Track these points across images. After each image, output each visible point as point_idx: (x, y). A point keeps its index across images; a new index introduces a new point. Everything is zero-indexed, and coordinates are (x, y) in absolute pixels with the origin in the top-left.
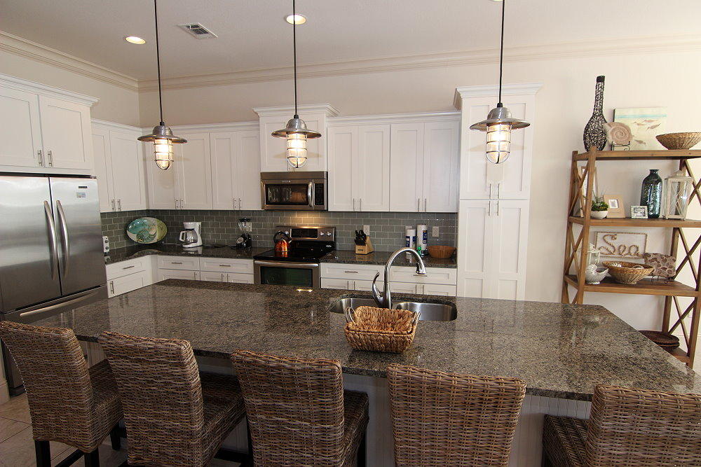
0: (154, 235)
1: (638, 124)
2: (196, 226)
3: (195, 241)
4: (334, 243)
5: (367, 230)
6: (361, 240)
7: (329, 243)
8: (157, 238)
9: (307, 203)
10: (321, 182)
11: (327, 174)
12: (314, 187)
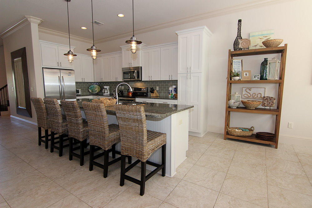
1: (260, 39)
2: (108, 87)
3: (107, 93)
4: (147, 93)
5: (158, 88)
6: (152, 91)
7: (145, 93)
8: (97, 91)
9: (135, 78)
10: (139, 70)
11: (141, 67)
12: (137, 72)
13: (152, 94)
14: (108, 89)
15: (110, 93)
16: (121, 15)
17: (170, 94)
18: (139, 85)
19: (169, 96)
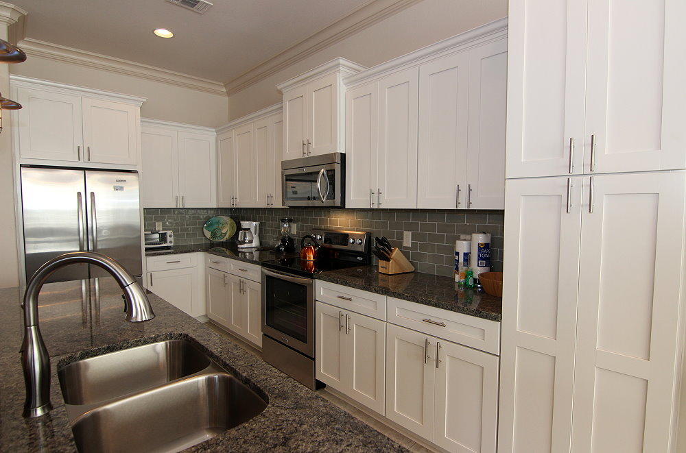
0: (225, 234)
2: (253, 225)
3: (251, 242)
4: (366, 256)
5: (408, 240)
6: (383, 251)
7: (360, 254)
8: (227, 236)
9: (319, 198)
10: (333, 168)
11: (343, 156)
12: (325, 173)
13: (381, 263)
14: (253, 230)
15: (261, 243)
17: (462, 269)
19: (457, 278)
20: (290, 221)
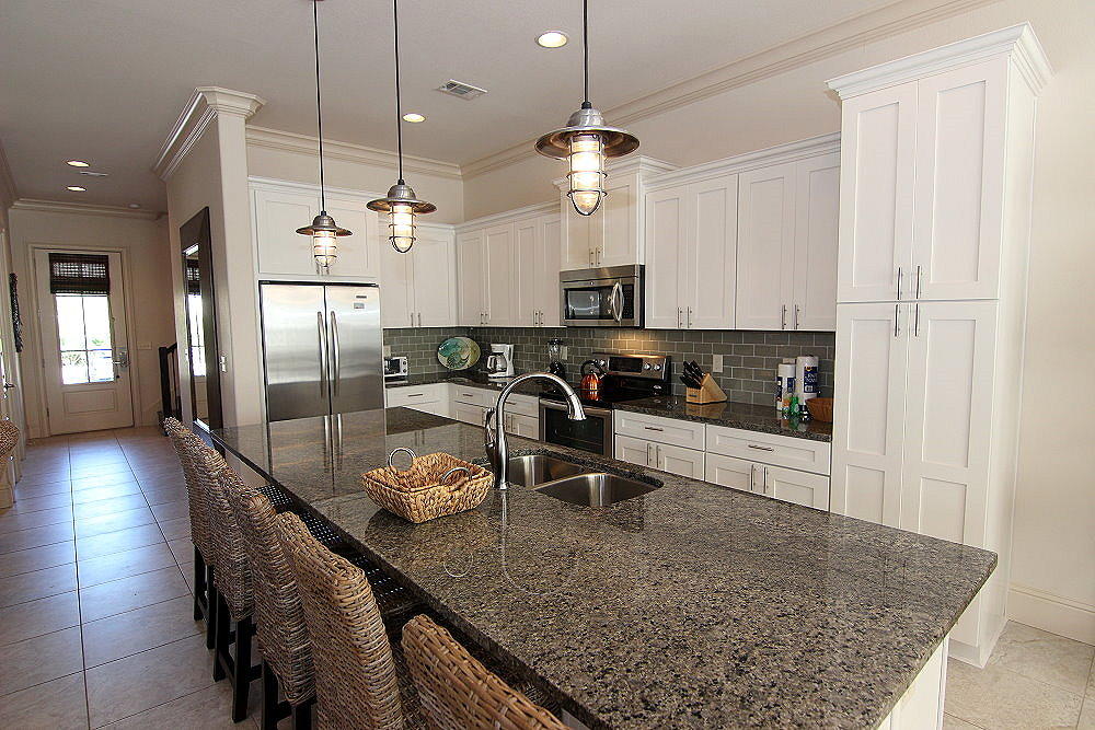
0: (466, 360)
2: (506, 349)
3: (504, 370)
4: (667, 384)
5: (718, 363)
6: (693, 377)
7: (658, 382)
8: (469, 362)
9: (611, 317)
10: (631, 281)
11: (642, 268)
12: (621, 290)
13: (689, 391)
14: (506, 355)
16: (552, 40)
17: (786, 395)
18: (631, 345)
19: (780, 406)
20: (560, 343)
